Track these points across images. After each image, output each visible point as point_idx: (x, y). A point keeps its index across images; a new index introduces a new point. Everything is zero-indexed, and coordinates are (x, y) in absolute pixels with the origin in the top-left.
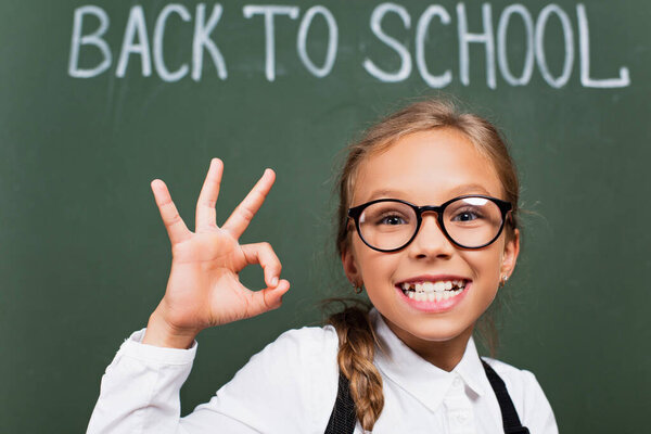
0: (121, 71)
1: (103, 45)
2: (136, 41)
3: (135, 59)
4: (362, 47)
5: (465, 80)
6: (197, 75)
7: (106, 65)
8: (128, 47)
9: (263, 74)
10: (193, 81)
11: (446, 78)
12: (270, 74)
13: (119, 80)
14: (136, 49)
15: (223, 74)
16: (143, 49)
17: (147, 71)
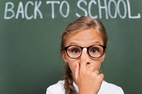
0: (17, 17)
1: (13, 11)
2: (21, 10)
3: (20, 14)
4: (75, 10)
5: (101, 17)
6: (35, 18)
7: (13, 16)
8: (19, 12)
9: (51, 17)
10: (34, 19)
11: (96, 17)
12: (53, 17)
13: (16, 20)
14: (21, 12)
15: (41, 17)
16: (22, 12)
17: (23, 17)
